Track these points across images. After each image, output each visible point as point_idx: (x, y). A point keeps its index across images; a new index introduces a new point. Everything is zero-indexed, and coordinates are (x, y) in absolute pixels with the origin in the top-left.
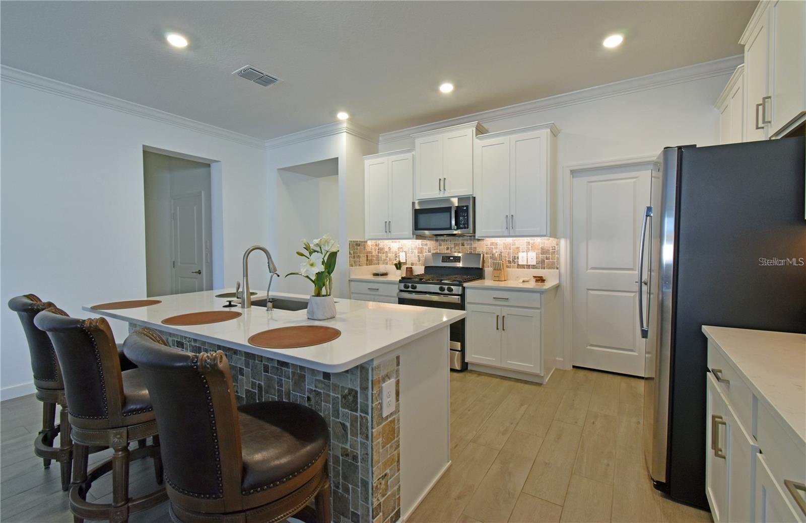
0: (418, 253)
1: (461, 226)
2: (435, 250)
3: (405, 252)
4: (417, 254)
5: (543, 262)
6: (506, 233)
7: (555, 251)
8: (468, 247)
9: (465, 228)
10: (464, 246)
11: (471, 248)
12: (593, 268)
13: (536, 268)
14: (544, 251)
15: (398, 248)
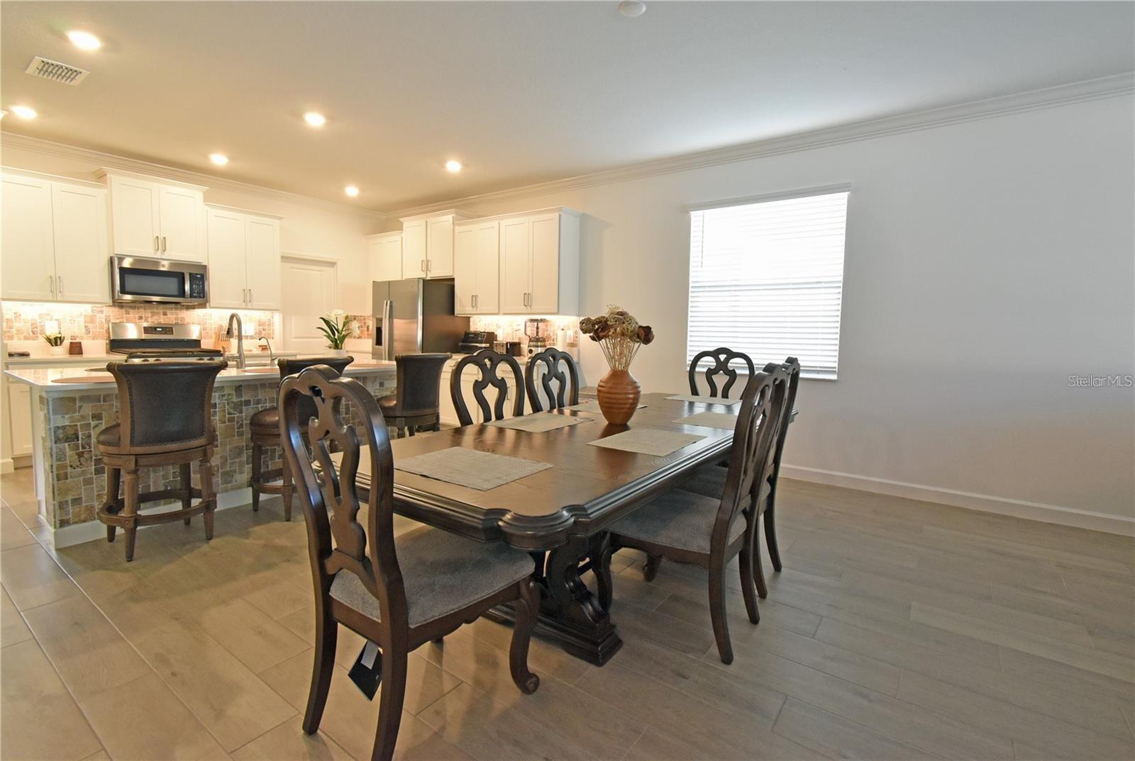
0: (85, 322)
1: (195, 295)
2: (118, 319)
3: (56, 320)
4: (83, 324)
5: (260, 332)
6: (243, 306)
7: (270, 324)
8: (173, 316)
9: (200, 297)
11: (176, 319)
12: (295, 338)
13: (254, 338)
14: (261, 324)
15: (40, 315)
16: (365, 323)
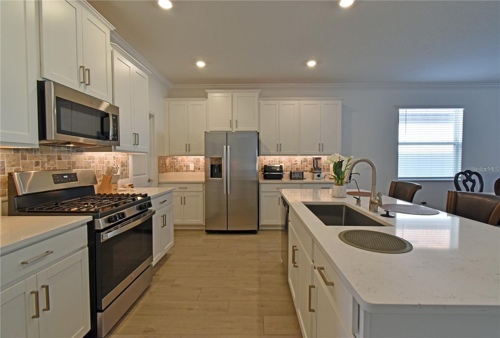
6: (133, 149)
10: (61, 159)
16: (165, 161)
